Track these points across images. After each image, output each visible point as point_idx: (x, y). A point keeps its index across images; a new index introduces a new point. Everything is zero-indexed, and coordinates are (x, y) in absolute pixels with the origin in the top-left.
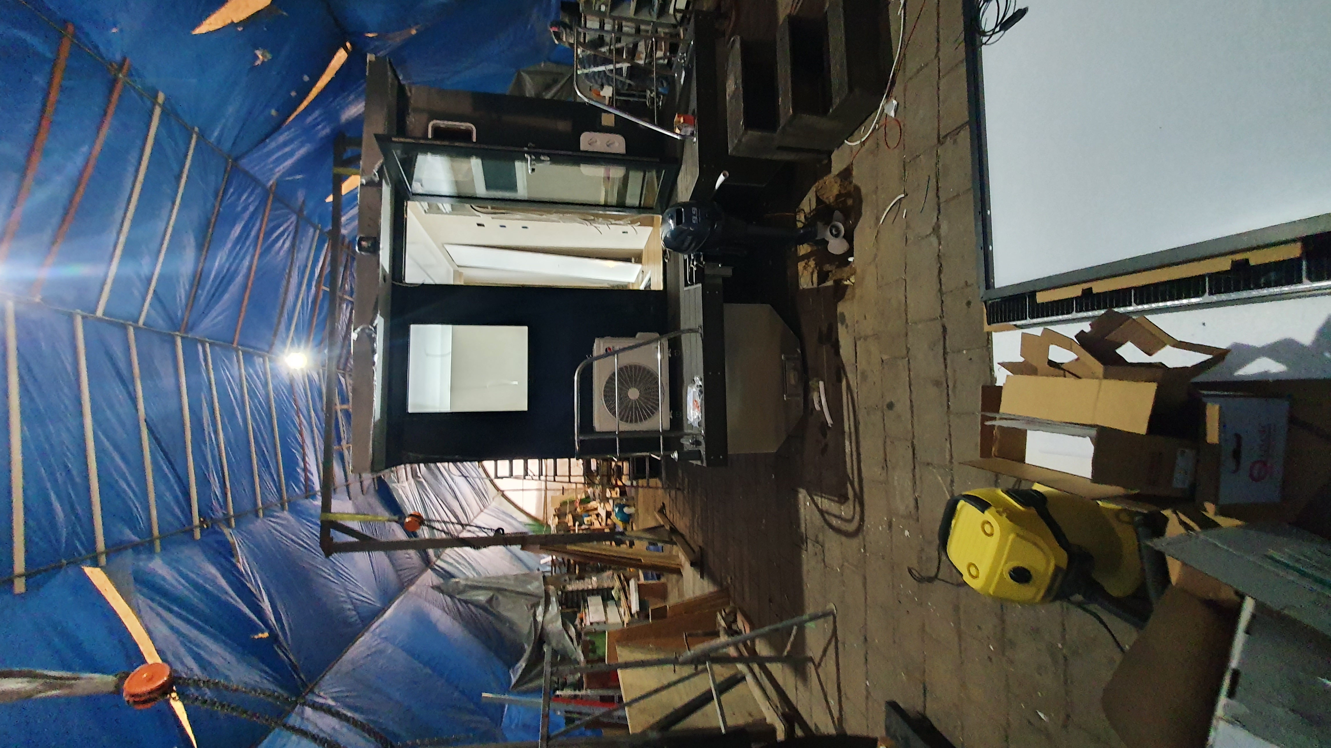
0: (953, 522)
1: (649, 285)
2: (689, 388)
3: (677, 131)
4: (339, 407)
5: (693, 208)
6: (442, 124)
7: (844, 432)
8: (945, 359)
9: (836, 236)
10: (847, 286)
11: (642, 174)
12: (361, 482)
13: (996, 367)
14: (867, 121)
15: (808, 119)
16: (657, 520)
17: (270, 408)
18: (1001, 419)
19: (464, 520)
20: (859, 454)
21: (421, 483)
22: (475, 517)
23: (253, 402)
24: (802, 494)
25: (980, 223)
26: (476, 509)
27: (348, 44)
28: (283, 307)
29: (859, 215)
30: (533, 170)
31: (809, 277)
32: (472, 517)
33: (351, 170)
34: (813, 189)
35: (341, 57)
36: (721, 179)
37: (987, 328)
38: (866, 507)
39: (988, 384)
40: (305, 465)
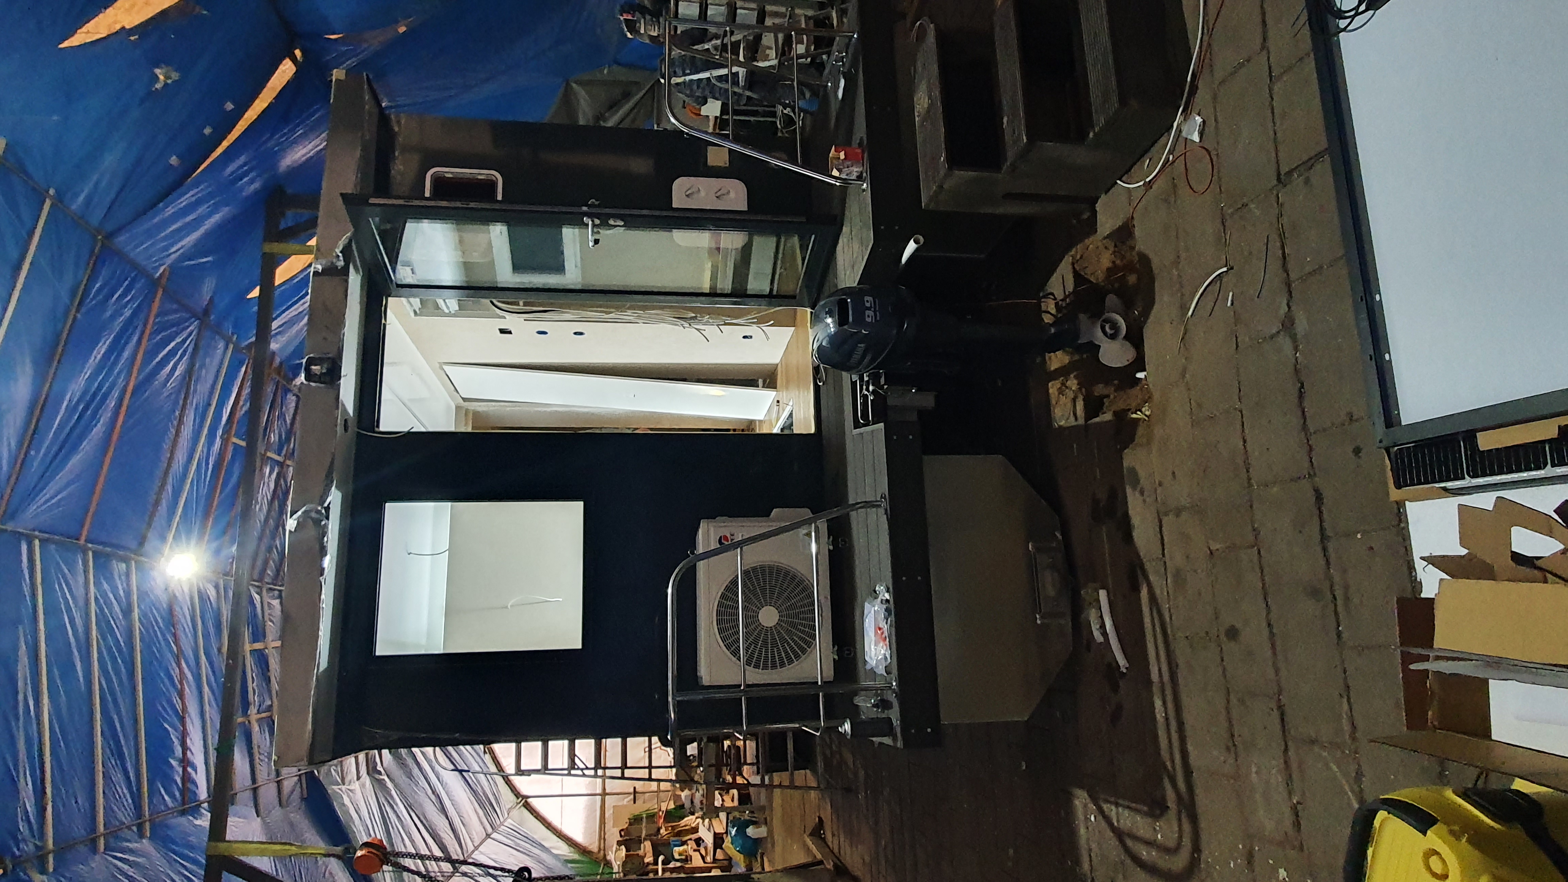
0: (1370, 852)
1: (789, 425)
2: (867, 605)
3: (835, 173)
4: (248, 647)
5: (867, 298)
6: (449, 172)
7: (1150, 682)
8: (1325, 549)
9: (1113, 337)
10: (1138, 420)
11: (775, 239)
12: (279, 783)
13: (1419, 564)
14: (1154, 150)
15: (1051, 149)
16: (808, 850)
17: (132, 648)
18: (1438, 658)
19: (455, 852)
20: (1181, 725)
21: (381, 783)
22: (476, 848)
23: (104, 639)
24: (1081, 800)
25: (1364, 315)
26: (478, 831)
27: (298, 53)
28: (166, 473)
29: (1150, 303)
30: (596, 242)
31: (1070, 405)
32: (471, 848)
33: (292, 246)
34: (1068, 260)
35: (286, 70)
36: (911, 247)
37: (1395, 494)
38: (1203, 824)
39: (1408, 594)
40: (184, 753)
